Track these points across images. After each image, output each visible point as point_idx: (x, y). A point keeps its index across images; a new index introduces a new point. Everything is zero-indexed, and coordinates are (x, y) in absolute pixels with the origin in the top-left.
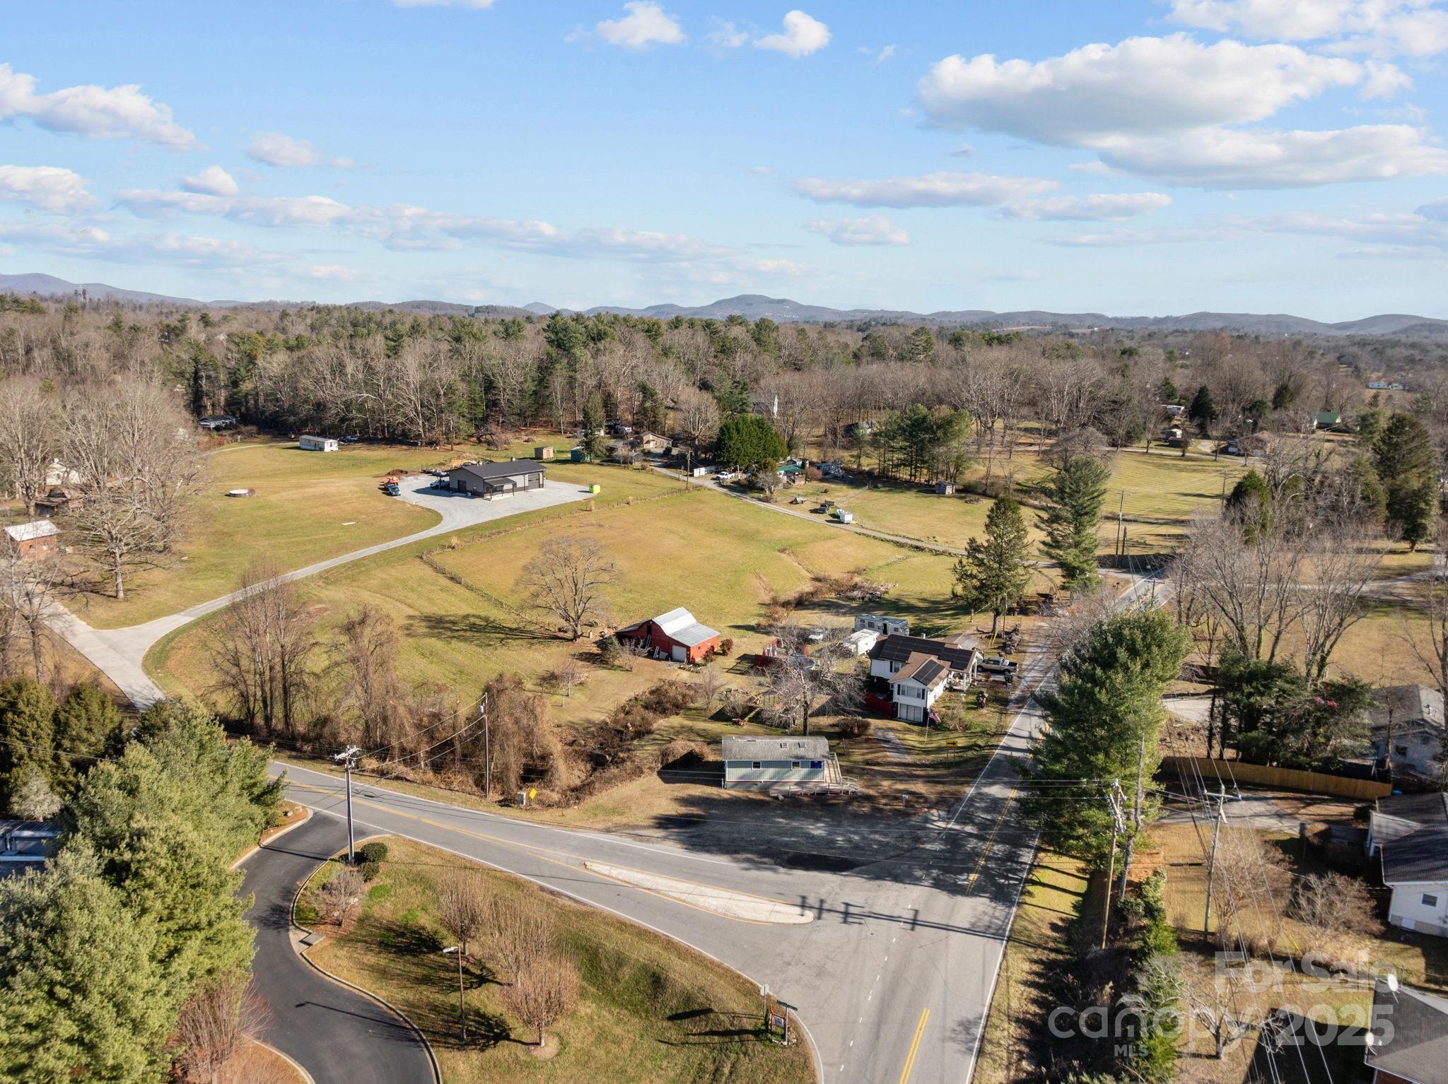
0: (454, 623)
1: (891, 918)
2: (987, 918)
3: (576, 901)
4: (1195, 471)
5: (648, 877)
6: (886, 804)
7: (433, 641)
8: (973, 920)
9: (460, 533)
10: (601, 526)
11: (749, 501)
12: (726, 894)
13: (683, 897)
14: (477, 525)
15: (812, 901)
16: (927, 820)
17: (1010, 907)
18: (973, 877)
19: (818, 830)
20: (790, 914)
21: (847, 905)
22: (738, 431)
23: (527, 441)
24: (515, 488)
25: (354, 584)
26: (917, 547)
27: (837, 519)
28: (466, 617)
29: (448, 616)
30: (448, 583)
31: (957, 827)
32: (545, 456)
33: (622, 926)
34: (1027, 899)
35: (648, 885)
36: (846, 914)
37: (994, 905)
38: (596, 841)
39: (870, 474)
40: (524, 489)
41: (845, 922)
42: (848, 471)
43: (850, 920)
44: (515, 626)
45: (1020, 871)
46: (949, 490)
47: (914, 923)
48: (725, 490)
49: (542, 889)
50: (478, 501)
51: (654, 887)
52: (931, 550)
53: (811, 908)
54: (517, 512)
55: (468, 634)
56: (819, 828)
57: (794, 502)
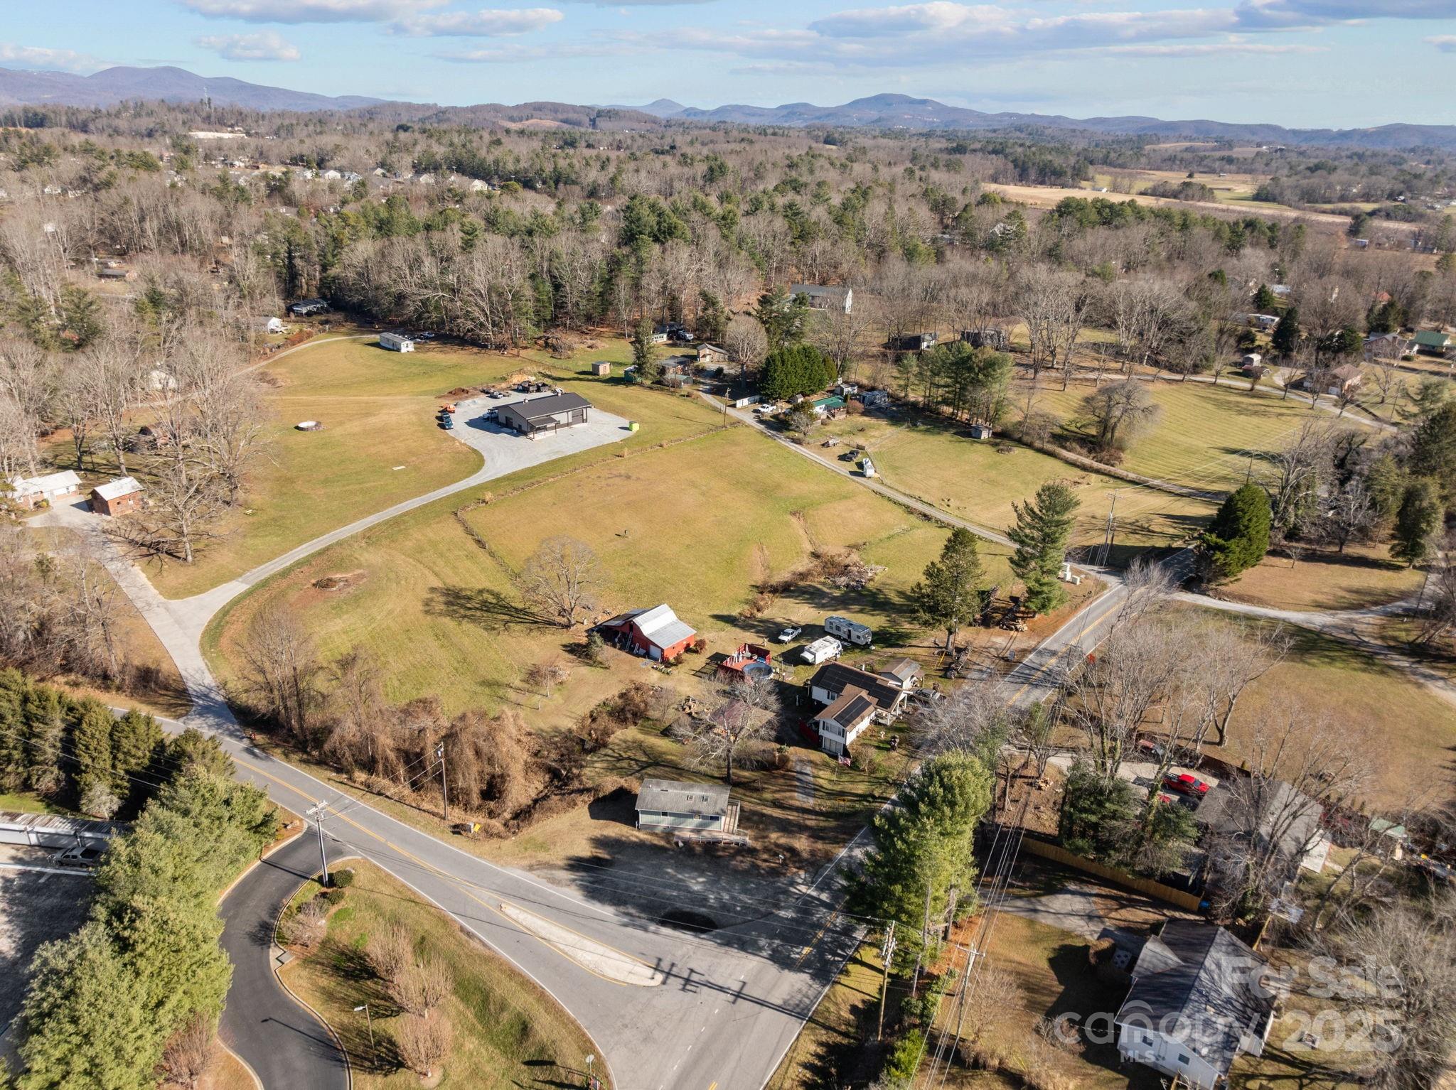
0: (469, 598)
1: (721, 989)
2: (799, 996)
3: (484, 945)
4: (1256, 413)
5: (546, 925)
6: (765, 861)
7: (447, 620)
8: (787, 997)
9: (496, 483)
10: (628, 477)
11: (782, 441)
12: (600, 949)
13: (566, 949)
14: (514, 473)
15: (665, 966)
16: (793, 883)
17: (824, 986)
18: (806, 950)
19: (697, 884)
20: (642, 975)
21: (692, 971)
22: (783, 362)
23: (590, 347)
24: (558, 425)
25: (393, 545)
26: (925, 515)
27: (860, 472)
28: (481, 592)
29: (466, 589)
30: (473, 546)
31: (814, 894)
32: (601, 372)
33: (513, 974)
34: (844, 979)
35: (543, 934)
36: (688, 981)
37: (811, 982)
38: (517, 881)
39: (914, 405)
40: (568, 425)
41: (684, 989)
42: (894, 399)
43: (688, 987)
44: (520, 606)
45: (850, 947)
46: (985, 435)
47: (738, 995)
48: (762, 427)
49: (462, 929)
50: (522, 439)
51: (547, 936)
52: (937, 521)
53: (662, 971)
54: (554, 457)
55: (478, 613)
56: (698, 883)
57: (826, 445)
